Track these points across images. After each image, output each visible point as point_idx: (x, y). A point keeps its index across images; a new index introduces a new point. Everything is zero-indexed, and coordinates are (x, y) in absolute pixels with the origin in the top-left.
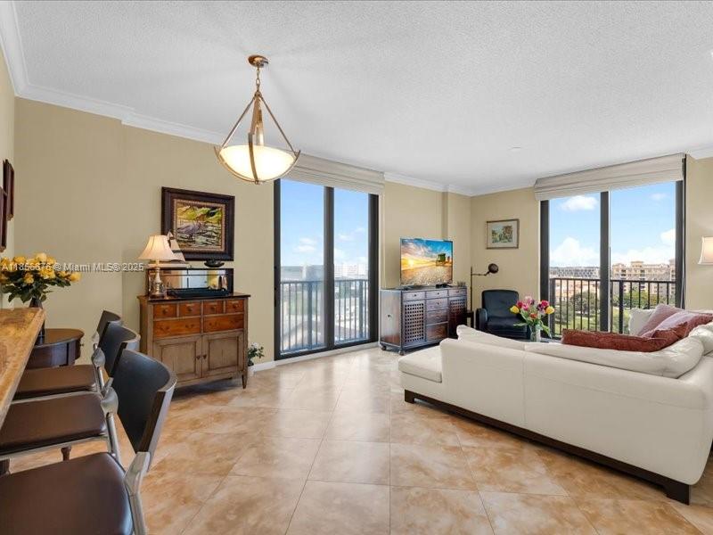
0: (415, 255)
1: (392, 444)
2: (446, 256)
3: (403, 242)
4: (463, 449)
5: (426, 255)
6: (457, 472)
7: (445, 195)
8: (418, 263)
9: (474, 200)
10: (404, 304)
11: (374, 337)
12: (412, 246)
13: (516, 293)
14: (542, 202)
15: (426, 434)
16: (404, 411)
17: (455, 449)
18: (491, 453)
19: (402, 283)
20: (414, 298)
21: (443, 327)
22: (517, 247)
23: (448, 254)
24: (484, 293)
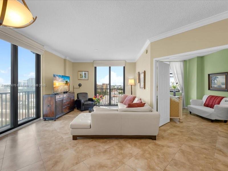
0: (58, 81)
1: (84, 162)
2: (68, 82)
3: (54, 76)
4: (108, 150)
5: (62, 81)
6: (114, 160)
7: (65, 60)
8: (59, 84)
9: (73, 63)
10: (56, 100)
11: (38, 116)
12: (57, 78)
13: (87, 93)
14: (95, 67)
15: (92, 150)
16: (76, 144)
17: (105, 151)
18: (116, 147)
19: (54, 92)
20: (60, 98)
21: (68, 107)
22: (88, 80)
23: (68, 81)
24: (78, 94)
